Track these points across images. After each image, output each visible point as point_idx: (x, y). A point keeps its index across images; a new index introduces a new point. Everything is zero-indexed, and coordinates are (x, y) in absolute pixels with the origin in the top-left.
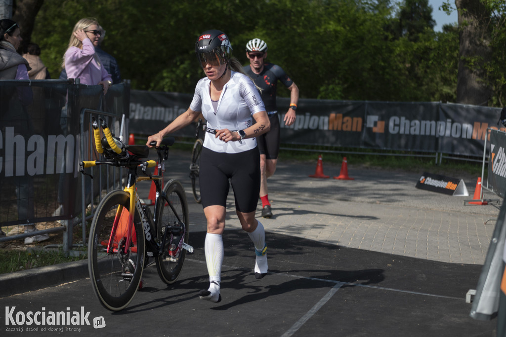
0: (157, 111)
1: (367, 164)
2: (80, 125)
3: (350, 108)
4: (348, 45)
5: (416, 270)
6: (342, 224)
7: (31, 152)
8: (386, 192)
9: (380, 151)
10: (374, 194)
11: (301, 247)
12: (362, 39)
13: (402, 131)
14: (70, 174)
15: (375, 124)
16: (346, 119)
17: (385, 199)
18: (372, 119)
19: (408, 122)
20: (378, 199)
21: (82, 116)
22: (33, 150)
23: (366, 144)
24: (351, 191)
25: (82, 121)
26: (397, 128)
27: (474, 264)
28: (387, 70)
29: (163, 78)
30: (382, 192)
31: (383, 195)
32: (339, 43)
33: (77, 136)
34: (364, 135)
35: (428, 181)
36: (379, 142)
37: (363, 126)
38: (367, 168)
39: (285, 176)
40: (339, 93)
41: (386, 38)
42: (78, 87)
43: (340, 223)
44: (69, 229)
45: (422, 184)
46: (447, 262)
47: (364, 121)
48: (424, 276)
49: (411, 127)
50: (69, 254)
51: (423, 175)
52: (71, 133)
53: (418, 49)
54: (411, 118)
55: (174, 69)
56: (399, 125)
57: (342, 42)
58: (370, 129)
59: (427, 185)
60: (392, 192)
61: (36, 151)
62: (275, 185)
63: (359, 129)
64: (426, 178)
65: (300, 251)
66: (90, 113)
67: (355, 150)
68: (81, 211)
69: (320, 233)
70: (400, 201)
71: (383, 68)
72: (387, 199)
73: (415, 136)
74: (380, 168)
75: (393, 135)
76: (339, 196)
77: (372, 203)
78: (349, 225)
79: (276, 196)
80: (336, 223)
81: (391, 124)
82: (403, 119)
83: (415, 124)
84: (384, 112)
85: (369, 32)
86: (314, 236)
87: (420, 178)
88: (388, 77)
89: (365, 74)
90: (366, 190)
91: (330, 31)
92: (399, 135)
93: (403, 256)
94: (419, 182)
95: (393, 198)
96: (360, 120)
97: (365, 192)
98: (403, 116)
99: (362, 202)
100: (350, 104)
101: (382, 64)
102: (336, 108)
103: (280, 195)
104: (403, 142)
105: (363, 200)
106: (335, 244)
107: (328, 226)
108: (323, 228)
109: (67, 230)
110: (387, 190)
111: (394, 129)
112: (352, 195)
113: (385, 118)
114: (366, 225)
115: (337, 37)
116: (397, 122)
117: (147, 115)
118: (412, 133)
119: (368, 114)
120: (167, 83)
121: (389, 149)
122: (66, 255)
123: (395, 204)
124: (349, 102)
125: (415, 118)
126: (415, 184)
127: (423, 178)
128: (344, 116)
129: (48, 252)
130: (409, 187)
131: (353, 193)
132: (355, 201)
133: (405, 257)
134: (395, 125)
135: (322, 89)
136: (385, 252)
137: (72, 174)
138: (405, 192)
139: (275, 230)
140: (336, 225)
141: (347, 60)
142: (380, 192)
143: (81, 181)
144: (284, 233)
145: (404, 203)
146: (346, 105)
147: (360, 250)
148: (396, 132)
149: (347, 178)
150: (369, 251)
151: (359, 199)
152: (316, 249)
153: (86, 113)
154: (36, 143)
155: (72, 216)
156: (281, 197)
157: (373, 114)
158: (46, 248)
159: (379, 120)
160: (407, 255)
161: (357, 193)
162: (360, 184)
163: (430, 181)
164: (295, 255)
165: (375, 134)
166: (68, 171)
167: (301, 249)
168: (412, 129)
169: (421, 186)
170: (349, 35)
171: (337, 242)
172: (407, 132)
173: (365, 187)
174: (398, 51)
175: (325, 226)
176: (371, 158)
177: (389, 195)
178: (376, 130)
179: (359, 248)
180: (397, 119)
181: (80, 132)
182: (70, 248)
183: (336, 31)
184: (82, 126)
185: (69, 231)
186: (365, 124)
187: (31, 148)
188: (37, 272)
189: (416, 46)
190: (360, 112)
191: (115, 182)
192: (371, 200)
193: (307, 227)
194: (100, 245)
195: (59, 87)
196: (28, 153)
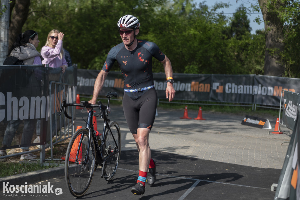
0: (92, 81)
1: (213, 111)
2: (49, 91)
3: (203, 78)
4: (202, 42)
5: (242, 172)
6: (199, 146)
7: (21, 107)
8: (224, 127)
9: (221, 103)
10: (218, 128)
11: (176, 159)
12: (209, 39)
13: (233, 92)
14: (43, 119)
15: (218, 87)
16: (201, 85)
17: (224, 131)
18: (216, 85)
19: (236, 86)
20: (220, 131)
21: (50, 86)
22: (23, 105)
23: (212, 99)
24: (204, 127)
25: (50, 88)
26: (230, 90)
27: (276, 168)
28: (224, 57)
29: (95, 62)
30: (222, 127)
31: (223, 128)
32: (197, 41)
33: (47, 97)
34: (211, 94)
35: (248, 120)
36: (220, 98)
37: (211, 89)
38: (213, 113)
39: (166, 118)
40: (196, 70)
41: (223, 38)
42: (48, 69)
43: (198, 145)
44: (43, 150)
45: (244, 122)
46: (260, 167)
47: (211, 86)
48: (247, 176)
49: (238, 89)
50: (43, 165)
51: (246, 117)
52: (44, 95)
53: (241, 44)
54: (238, 84)
55: (102, 57)
56: (231, 88)
57: (198, 41)
58: (214, 91)
59: (247, 122)
60: (227, 127)
61: (24, 106)
62: (160, 123)
63: (208, 91)
64: (247, 118)
65: (176, 162)
66: (55, 84)
67: (206, 102)
68: (50, 140)
69: (187, 151)
70: (232, 132)
71: (222, 56)
72: (225, 131)
73: (240, 94)
74: (220, 113)
75: (228, 94)
76: (197, 129)
77: (216, 133)
78: (203, 146)
79: (161, 129)
80: (196, 145)
81: (227, 88)
82: (233, 84)
83: (240, 88)
84: (222, 81)
85: (214, 34)
86: (183, 153)
87: (244, 119)
88: (224, 60)
89: (211, 59)
90: (213, 126)
91: (191, 35)
92: (231, 94)
93: (234, 164)
94: (243, 121)
95: (228, 130)
96: (209, 85)
97: (212, 127)
98: (233, 83)
99: (211, 133)
100: (203, 76)
101: (221, 53)
102: (195, 79)
103: (163, 129)
104: (234, 98)
105: (211, 132)
106: (195, 157)
107: (191, 147)
108: (188, 148)
110: (225, 126)
111: (228, 90)
112: (204, 129)
113: (223, 84)
114: (213, 146)
115: (195, 38)
116: (230, 86)
117: (87, 84)
118: (239, 92)
119: (214, 82)
120: (98, 65)
121: (226, 102)
122: (41, 165)
123: (230, 134)
124: (202, 75)
125: (240, 84)
126: (241, 122)
127: (245, 118)
128: (200, 83)
129: (31, 164)
130: (237, 124)
131: (205, 128)
132: (206, 132)
133: (236, 165)
134: (229, 88)
135: (186, 67)
136: (224, 162)
137: (45, 119)
138: (235, 127)
139: (161, 149)
140: (196, 146)
141: (201, 51)
142: (221, 127)
143: (50, 123)
144: (166, 152)
145: (234, 133)
146: (201, 77)
147: (210, 161)
148: (229, 92)
149: (201, 119)
150: (215, 161)
151: (208, 131)
152: (184, 161)
153: (52, 83)
154: (24, 101)
155: (44, 143)
156: (164, 130)
157: (216, 82)
158: (30, 161)
159: (220, 85)
160: (237, 164)
161: (207, 127)
162: (209, 122)
163: (249, 121)
164: (173, 164)
165: (217, 93)
166: (43, 116)
167: (175, 160)
168: (239, 90)
169: (244, 123)
170: (202, 36)
171: (197, 156)
172: (236, 92)
173: (212, 124)
174: (230, 45)
175: (190, 147)
176: (216, 107)
177: (226, 129)
178: (218, 91)
179: (209, 160)
180: (230, 84)
181: (49, 95)
182: (44, 161)
183: (194, 34)
184: (50, 91)
185: (43, 151)
186: (212, 88)
188: (25, 176)
189: (240, 42)
190: (209, 81)
191: (69, 123)
192: (216, 132)
193: (179, 148)
194: (61, 159)
195: (37, 69)
196: (19, 107)
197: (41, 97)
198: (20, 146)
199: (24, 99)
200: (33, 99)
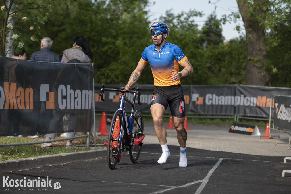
7: (76, 98)
9: (200, 115)
13: (214, 103)
15: (198, 99)
18: (195, 96)
19: (217, 97)
23: (192, 111)
26: (211, 101)
34: (191, 106)
35: (236, 128)
36: (200, 110)
37: (190, 100)
47: (190, 98)
50: (90, 148)
52: (91, 89)
54: (219, 95)
56: (212, 99)
58: (194, 102)
59: (235, 130)
61: (78, 97)
63: (188, 103)
64: (235, 126)
73: (222, 105)
75: (208, 105)
81: (207, 99)
82: (214, 95)
83: (222, 98)
87: (231, 126)
92: (212, 105)
94: (231, 129)
96: (188, 97)
98: (214, 93)
109: (89, 137)
113: (203, 95)
116: (211, 97)
118: (220, 103)
119: (193, 93)
121: (206, 114)
122: (88, 149)
125: (221, 95)
126: (228, 131)
127: (233, 126)
134: (209, 99)
137: (91, 110)
148: (210, 103)
154: (78, 94)
155: (90, 130)
157: (195, 93)
159: (200, 96)
165: (197, 105)
166: (90, 108)
168: (220, 101)
169: (232, 131)
172: (217, 103)
173: (199, 132)
178: (198, 103)
180: (210, 95)
182: (90, 146)
187: (76, 96)
190: (188, 92)
194: (103, 145)
195: (86, 67)
196: (75, 98)
197: (89, 91)
198: (75, 131)
199: (78, 91)
200: (84, 91)
